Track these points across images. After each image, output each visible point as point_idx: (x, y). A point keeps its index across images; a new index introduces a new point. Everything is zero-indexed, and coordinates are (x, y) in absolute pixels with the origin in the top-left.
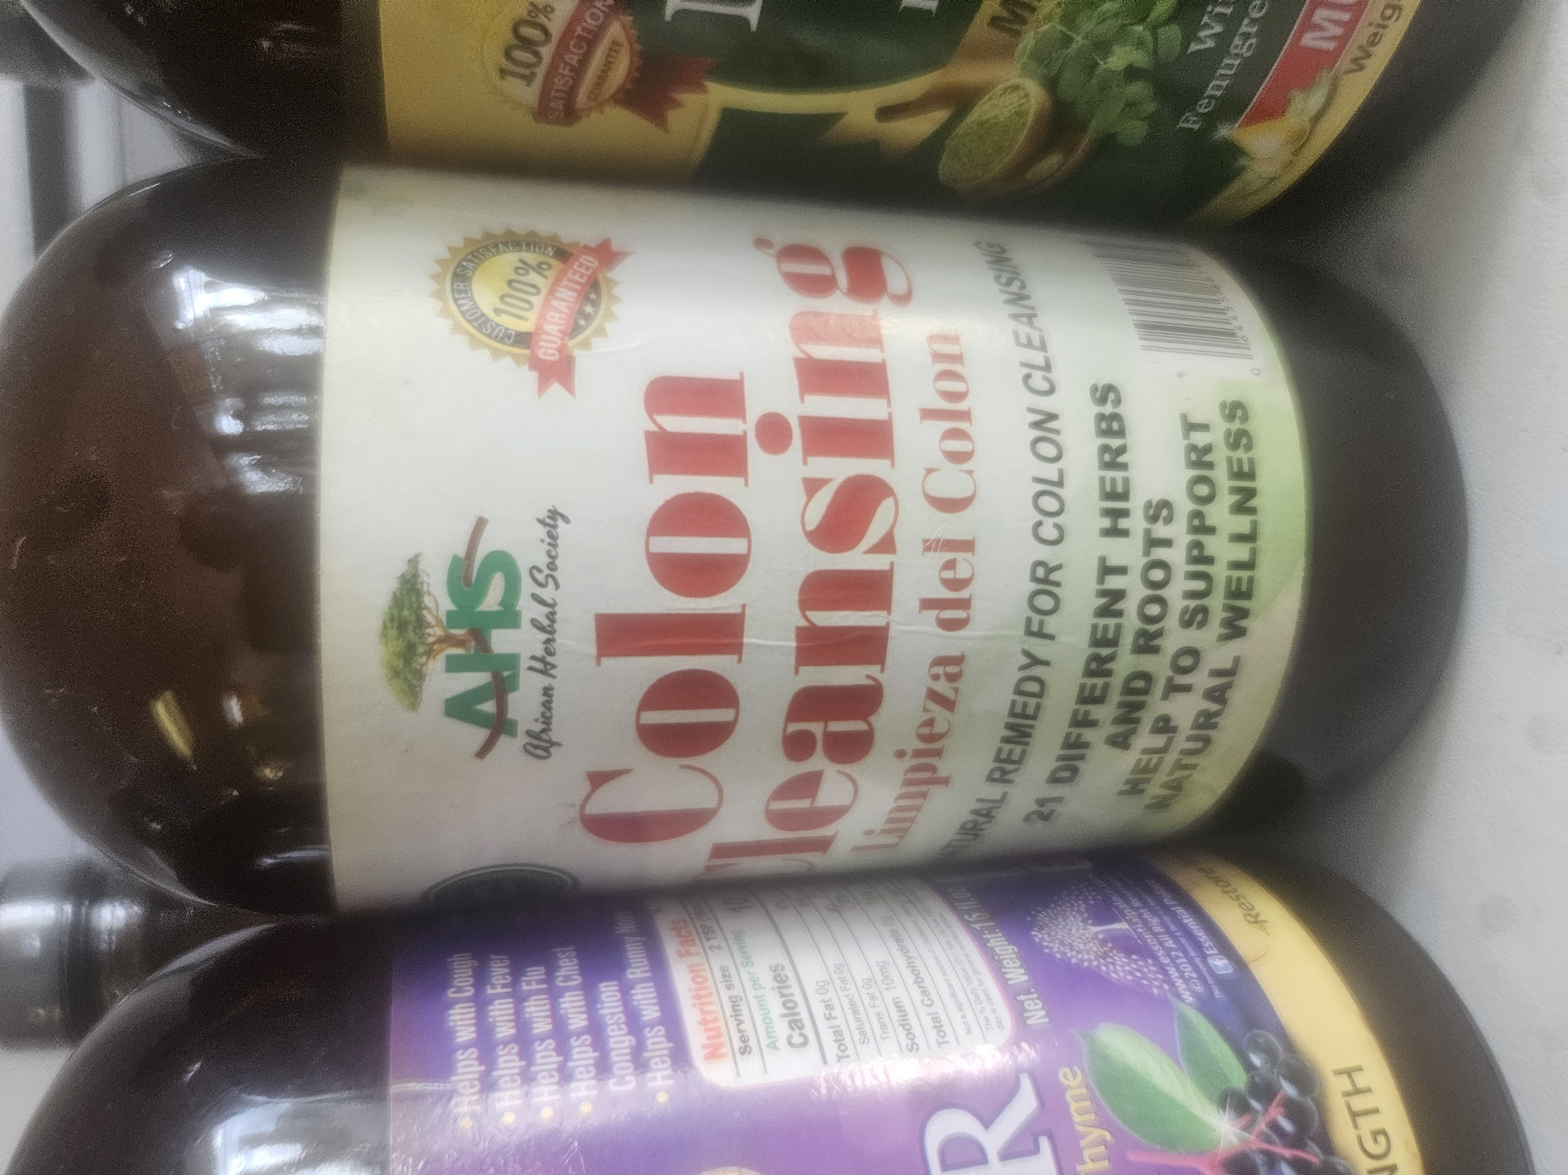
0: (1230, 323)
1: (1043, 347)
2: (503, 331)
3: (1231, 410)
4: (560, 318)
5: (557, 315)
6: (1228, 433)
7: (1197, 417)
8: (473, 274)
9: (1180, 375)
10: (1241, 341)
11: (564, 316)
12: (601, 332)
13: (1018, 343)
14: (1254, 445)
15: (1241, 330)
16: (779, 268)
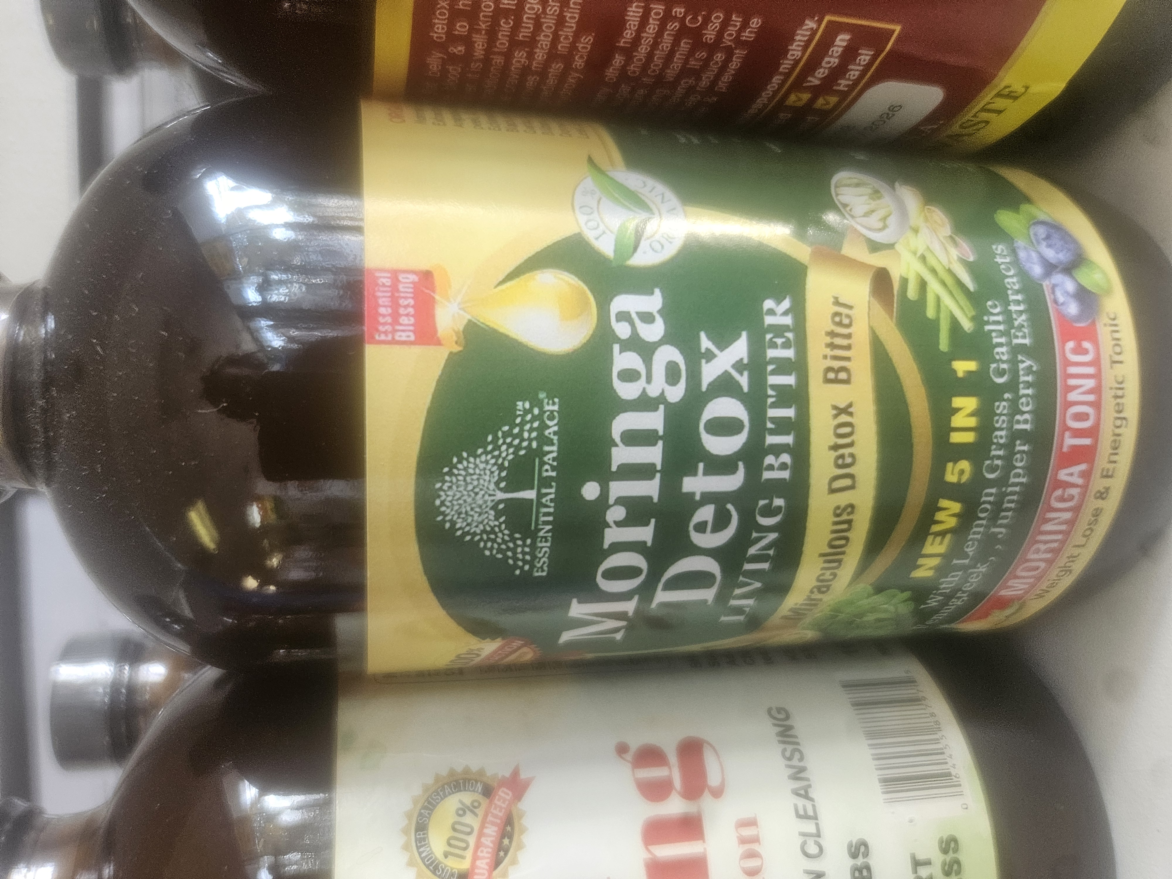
0: (946, 763)
1: (815, 818)
2: (450, 871)
3: (946, 844)
4: (487, 852)
5: (485, 850)
6: (944, 864)
7: (921, 856)
8: (429, 821)
9: (911, 821)
10: (955, 779)
11: (490, 850)
12: (514, 862)
13: (799, 816)
14: (962, 871)
15: (955, 768)
16: (634, 775)
